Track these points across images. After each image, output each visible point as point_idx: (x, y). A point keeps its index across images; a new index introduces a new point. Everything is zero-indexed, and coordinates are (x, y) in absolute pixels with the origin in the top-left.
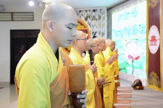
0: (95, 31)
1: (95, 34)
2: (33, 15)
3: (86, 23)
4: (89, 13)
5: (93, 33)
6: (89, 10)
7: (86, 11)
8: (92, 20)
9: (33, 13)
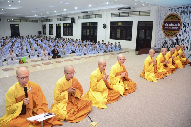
0: (185, 22)
1: (185, 24)
2: (150, 12)
3: (180, 16)
4: (183, 9)
5: (184, 23)
6: (183, 7)
7: (181, 8)
8: (185, 14)
9: (150, 11)
